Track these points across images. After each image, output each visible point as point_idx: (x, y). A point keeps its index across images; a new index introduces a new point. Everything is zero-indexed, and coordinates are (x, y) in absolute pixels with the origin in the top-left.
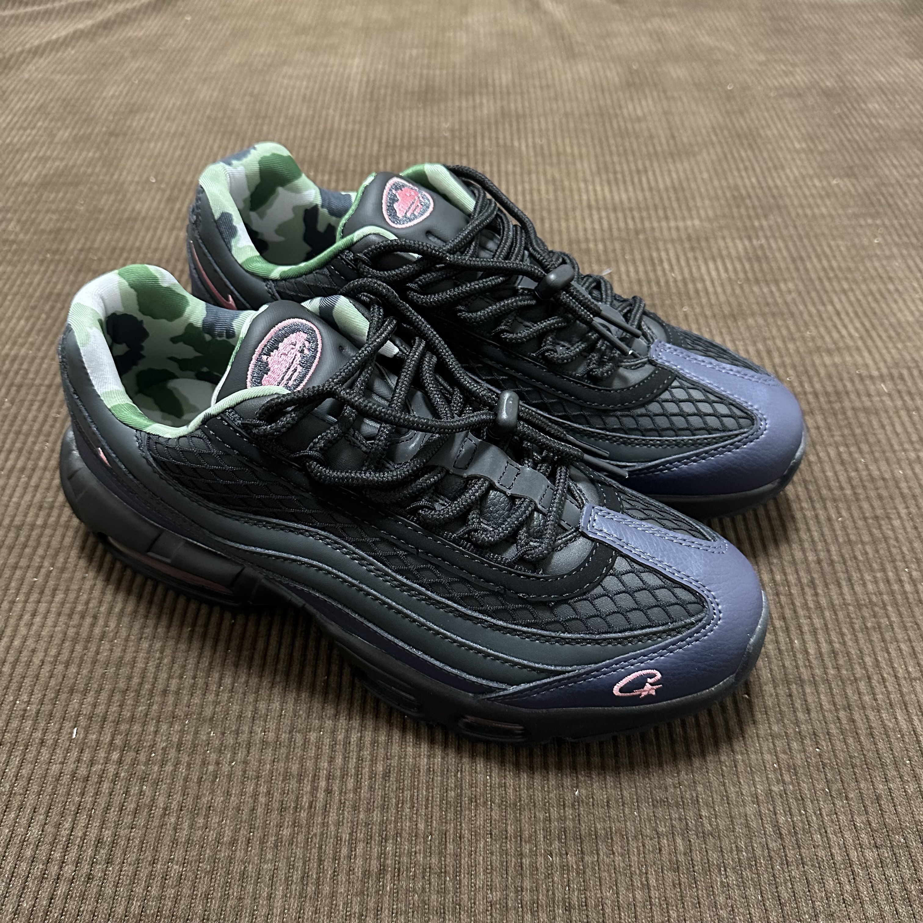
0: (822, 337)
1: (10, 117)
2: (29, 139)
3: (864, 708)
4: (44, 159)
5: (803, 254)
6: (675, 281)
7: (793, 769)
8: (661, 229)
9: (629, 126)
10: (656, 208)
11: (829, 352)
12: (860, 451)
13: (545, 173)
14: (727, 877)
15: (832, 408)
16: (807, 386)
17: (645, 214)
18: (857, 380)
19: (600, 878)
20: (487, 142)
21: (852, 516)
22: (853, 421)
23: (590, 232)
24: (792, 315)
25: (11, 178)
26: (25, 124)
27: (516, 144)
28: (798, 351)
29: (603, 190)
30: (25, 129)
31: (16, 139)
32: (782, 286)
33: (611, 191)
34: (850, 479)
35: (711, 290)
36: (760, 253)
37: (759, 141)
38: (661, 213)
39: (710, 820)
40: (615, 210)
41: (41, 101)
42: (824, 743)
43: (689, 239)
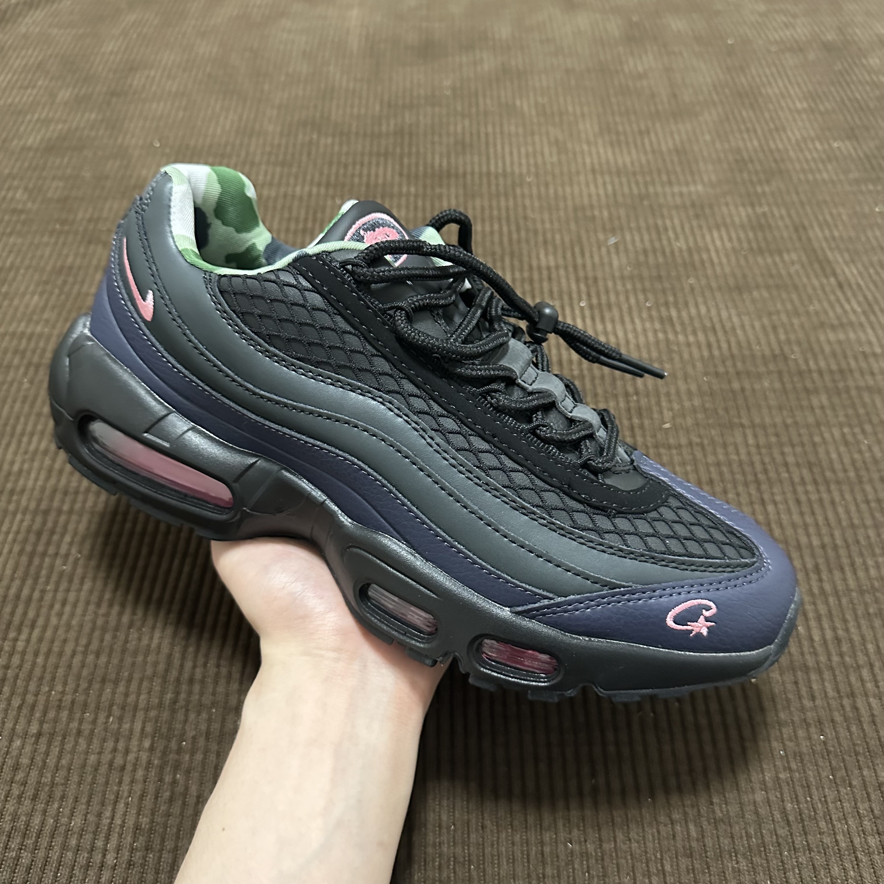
0: (826, 312)
1: (10, 76)
2: (31, 99)
3: (866, 695)
4: (47, 122)
5: (806, 223)
6: (681, 250)
7: (799, 756)
8: (665, 195)
9: (631, 84)
10: (659, 172)
11: (833, 327)
12: (863, 431)
13: (548, 134)
14: (737, 863)
15: (837, 388)
16: (812, 363)
17: (648, 179)
18: (861, 358)
19: (618, 865)
20: (488, 101)
21: (855, 499)
22: (857, 401)
23: (594, 198)
24: (796, 287)
25: (15, 142)
26: (26, 83)
27: (518, 103)
28: (802, 326)
29: (606, 152)
30: (27, 88)
31: (17, 100)
32: (786, 257)
33: (614, 153)
34: (853, 462)
35: (715, 260)
36: (763, 221)
37: (760, 100)
38: (664, 178)
39: (721, 807)
40: (619, 173)
41: (40, 58)
42: (828, 731)
43: (693, 205)
